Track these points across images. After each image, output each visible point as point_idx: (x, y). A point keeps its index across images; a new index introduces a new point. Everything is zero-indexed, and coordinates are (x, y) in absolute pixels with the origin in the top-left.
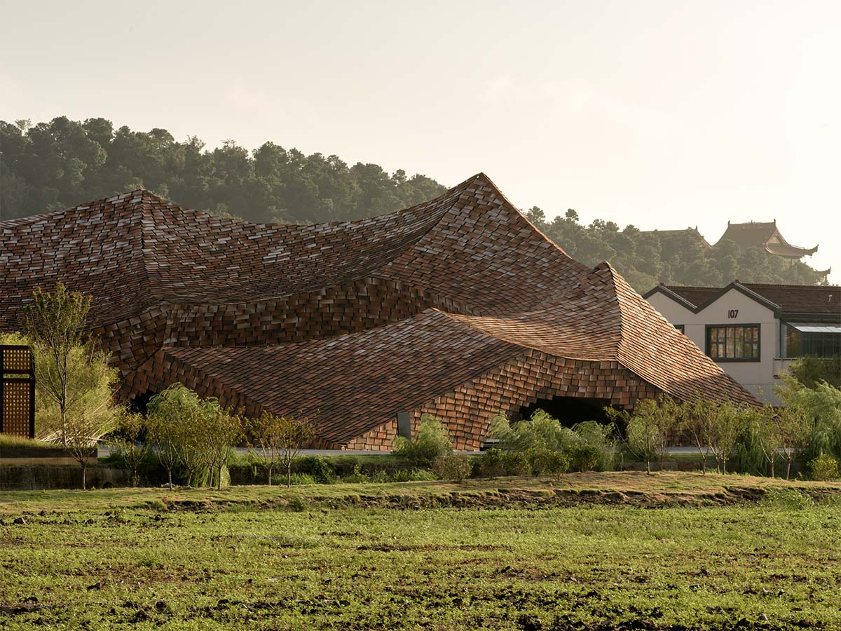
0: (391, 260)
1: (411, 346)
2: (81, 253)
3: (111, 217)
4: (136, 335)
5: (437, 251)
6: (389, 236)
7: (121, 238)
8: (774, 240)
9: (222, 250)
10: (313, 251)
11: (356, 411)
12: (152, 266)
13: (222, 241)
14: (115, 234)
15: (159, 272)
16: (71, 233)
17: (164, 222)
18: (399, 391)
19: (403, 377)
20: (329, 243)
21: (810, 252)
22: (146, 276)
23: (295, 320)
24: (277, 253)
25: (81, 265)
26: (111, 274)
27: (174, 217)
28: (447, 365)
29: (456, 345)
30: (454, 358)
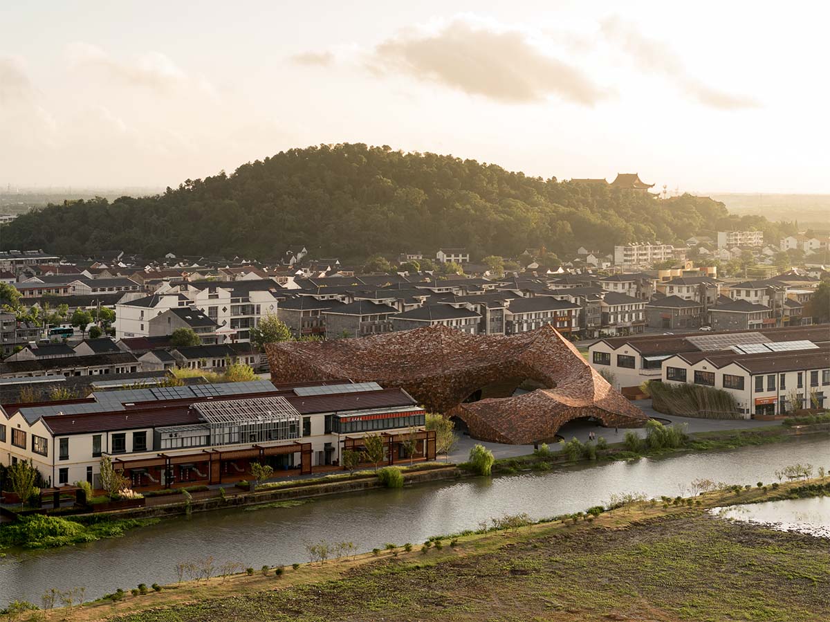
0: (521, 353)
1: (533, 404)
2: (422, 345)
3: (430, 333)
4: (442, 379)
5: (535, 350)
6: (519, 342)
7: (434, 340)
8: (637, 181)
9: (466, 344)
10: (496, 346)
11: (519, 429)
12: (445, 352)
13: (466, 341)
14: (432, 339)
15: (448, 354)
16: (418, 338)
17: (447, 335)
18: (531, 422)
19: (532, 416)
20: (500, 343)
21: (652, 186)
22: (444, 355)
23: (491, 372)
24: (484, 346)
25: (422, 350)
26: (432, 354)
27: (451, 333)
28: (545, 412)
29: (547, 404)
30: (546, 409)
